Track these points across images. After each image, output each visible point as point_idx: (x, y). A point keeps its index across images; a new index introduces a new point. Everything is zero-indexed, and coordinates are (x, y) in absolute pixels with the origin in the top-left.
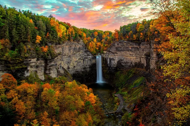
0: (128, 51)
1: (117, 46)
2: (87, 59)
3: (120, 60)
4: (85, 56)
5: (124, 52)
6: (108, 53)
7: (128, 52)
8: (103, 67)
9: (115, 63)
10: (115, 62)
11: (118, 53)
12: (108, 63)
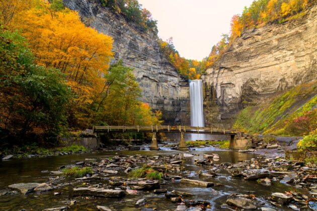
0: (269, 51)
1: (237, 50)
2: (165, 84)
3: (247, 82)
4: (160, 75)
5: (259, 57)
6: (217, 71)
7: (270, 56)
8: (204, 106)
9: (234, 92)
10: (235, 90)
11: (241, 66)
12: (218, 97)
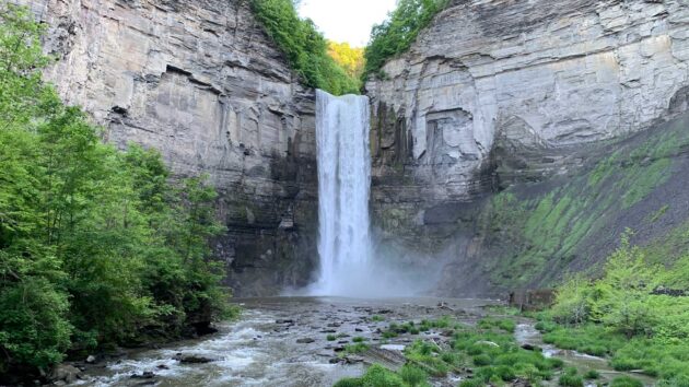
2: (249, 103)
4: (228, 71)
5: (554, 26)
6: (417, 69)
8: (375, 182)
9: (471, 140)
10: (471, 133)
12: (417, 153)
